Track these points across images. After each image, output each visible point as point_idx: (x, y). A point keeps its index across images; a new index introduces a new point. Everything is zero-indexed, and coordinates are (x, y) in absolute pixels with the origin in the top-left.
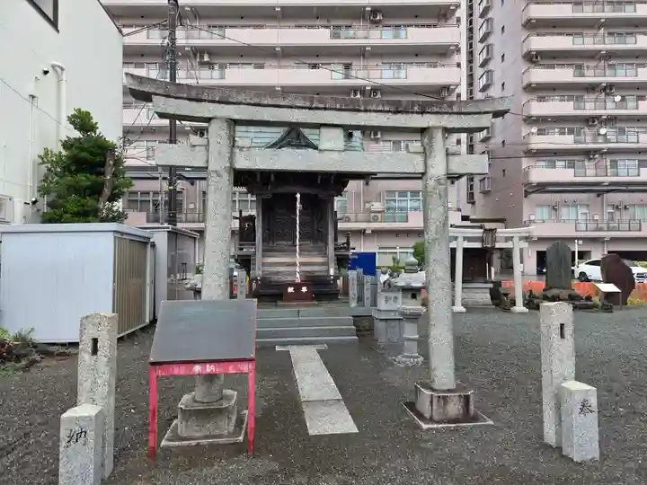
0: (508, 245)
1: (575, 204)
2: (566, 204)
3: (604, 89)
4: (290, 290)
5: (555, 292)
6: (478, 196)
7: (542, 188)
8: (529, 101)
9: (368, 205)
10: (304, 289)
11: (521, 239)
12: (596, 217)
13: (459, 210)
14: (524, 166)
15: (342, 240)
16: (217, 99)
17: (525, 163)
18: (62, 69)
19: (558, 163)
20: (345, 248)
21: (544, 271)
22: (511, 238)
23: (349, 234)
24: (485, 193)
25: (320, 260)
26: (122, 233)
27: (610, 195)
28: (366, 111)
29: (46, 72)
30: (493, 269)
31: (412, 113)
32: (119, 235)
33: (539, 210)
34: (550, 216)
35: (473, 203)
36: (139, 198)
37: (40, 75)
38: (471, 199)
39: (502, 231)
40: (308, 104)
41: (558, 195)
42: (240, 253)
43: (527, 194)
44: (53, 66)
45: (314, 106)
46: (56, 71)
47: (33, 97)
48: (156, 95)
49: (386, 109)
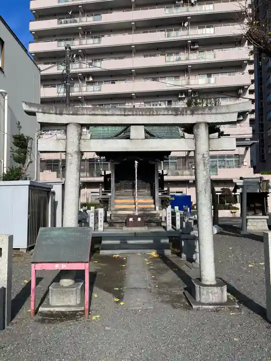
4: (131, 219)
6: (267, 156)
10: (139, 219)
13: (251, 166)
16: (71, 113)
18: (6, 93)
28: (157, 115)
31: (186, 115)
32: (32, 187)
38: (263, 159)
40: (123, 113)
42: (104, 197)
45: (126, 114)
48: (38, 112)
49: (170, 113)
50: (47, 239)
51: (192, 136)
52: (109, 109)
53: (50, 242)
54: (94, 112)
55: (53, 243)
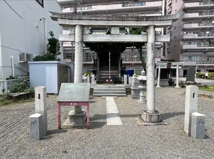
0: (175, 68)
1: (197, 56)
2: (194, 55)
3: (209, 19)
4: (107, 80)
5: (189, 82)
6: (166, 53)
7: (186, 51)
8: (183, 24)
9: (132, 56)
10: (111, 80)
11: (179, 66)
12: (203, 60)
13: (160, 57)
14: (181, 44)
15: (123, 66)
16: (77, 18)
17: (181, 43)
18: (45, 19)
19: (192, 43)
20: (124, 68)
21: (185, 76)
22: (176, 66)
23: (125, 64)
24: (169, 53)
25: (116, 72)
26: (60, 64)
27: (208, 52)
28: (127, 20)
29: (41, 20)
30: (170, 75)
31: (143, 21)
32: (59, 64)
33: (185, 58)
34: (188, 59)
35: (165, 56)
36: (69, 55)
37: (39, 20)
38: (164, 54)
39: (173, 63)
40: (107, 19)
41: (192, 53)
42: (94, 70)
43: (181, 52)
44: (43, 18)
45: (109, 19)
46: (44, 19)
47: (37, 27)
48: (59, 18)
49: (134, 19)
50: (66, 89)
51: (146, 33)
52: (99, 17)
53: (67, 91)
54: (90, 18)
55: (69, 92)
